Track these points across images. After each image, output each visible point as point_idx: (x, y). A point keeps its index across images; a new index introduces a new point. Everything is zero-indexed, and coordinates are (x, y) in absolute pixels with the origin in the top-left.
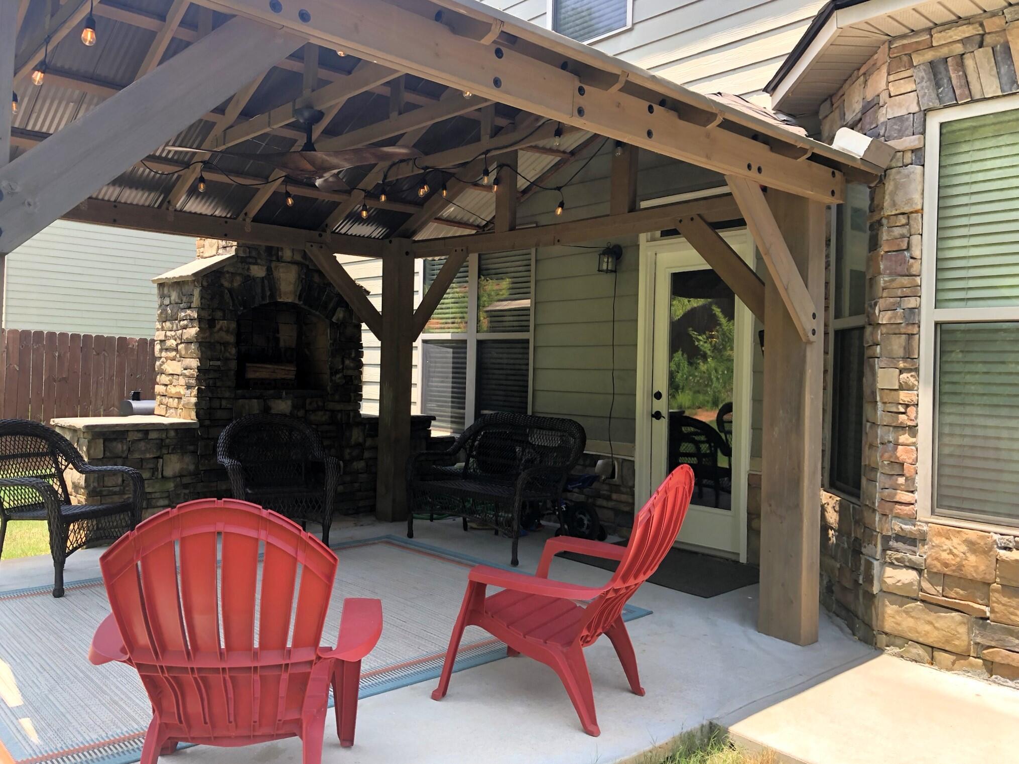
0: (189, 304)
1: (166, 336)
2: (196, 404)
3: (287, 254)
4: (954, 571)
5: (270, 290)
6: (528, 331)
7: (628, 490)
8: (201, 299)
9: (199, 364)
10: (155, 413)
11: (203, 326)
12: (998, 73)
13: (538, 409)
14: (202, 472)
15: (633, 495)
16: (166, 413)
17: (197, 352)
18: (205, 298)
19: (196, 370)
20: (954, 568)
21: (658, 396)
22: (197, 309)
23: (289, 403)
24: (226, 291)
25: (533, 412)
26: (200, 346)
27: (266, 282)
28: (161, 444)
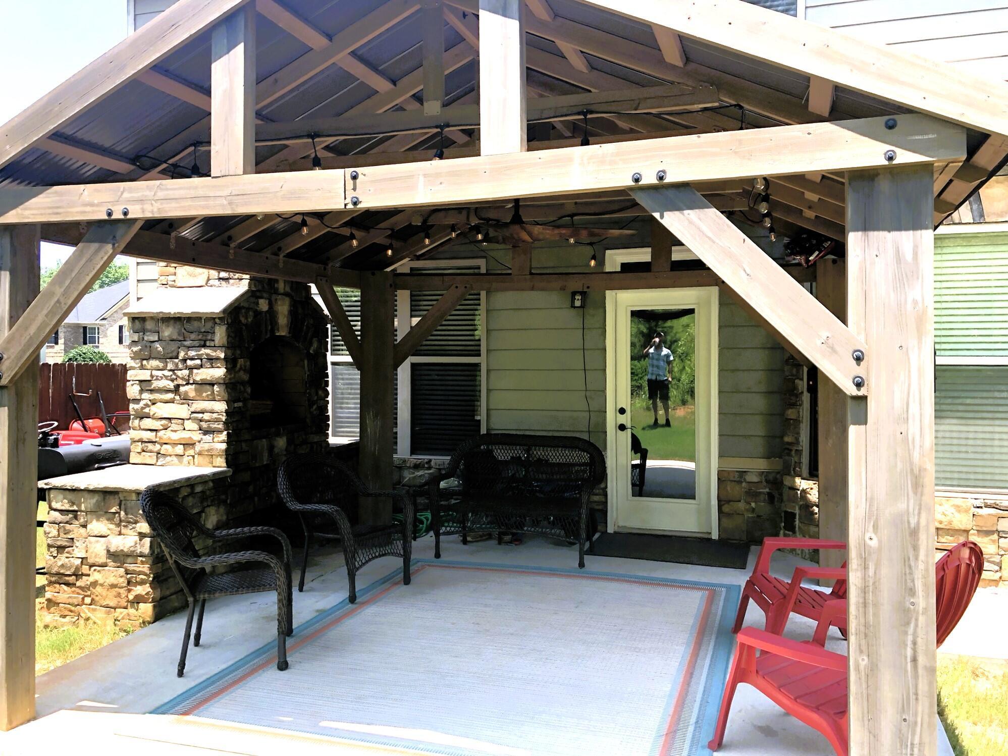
0: (202, 343)
1: (152, 376)
2: (227, 450)
3: (281, 286)
4: (946, 525)
5: (271, 324)
6: (479, 355)
7: (601, 491)
8: (228, 338)
9: (227, 408)
10: (131, 462)
11: (229, 366)
12: (971, 209)
13: (492, 426)
14: (231, 521)
15: (606, 495)
16: (157, 461)
17: (223, 393)
18: (231, 337)
19: (224, 414)
20: (946, 523)
21: (622, 411)
22: (224, 349)
23: (285, 439)
24: (244, 327)
25: (488, 430)
26: (226, 387)
27: (268, 315)
28: (203, 497)
